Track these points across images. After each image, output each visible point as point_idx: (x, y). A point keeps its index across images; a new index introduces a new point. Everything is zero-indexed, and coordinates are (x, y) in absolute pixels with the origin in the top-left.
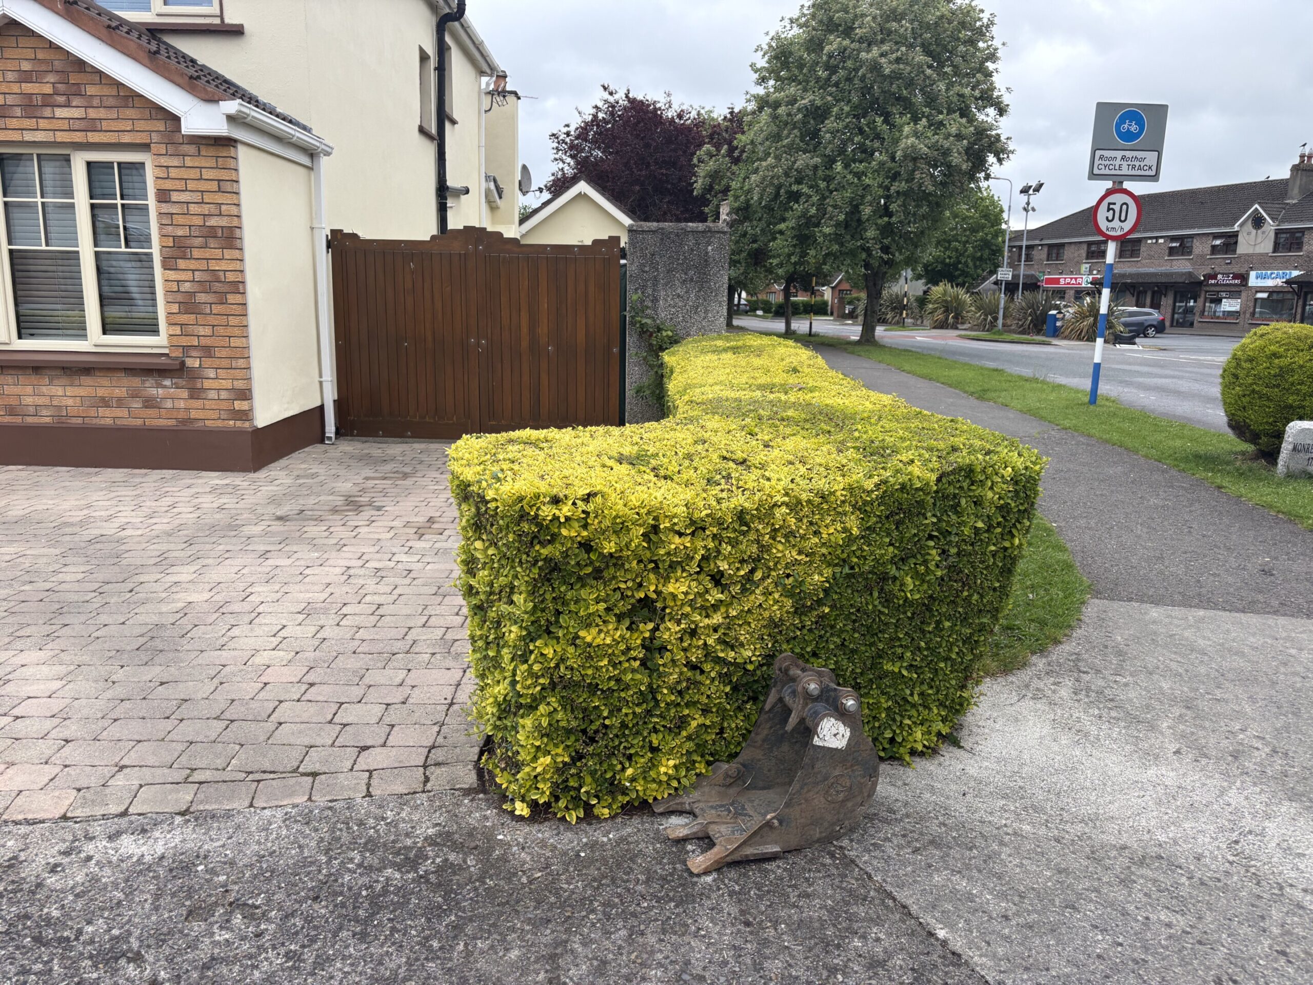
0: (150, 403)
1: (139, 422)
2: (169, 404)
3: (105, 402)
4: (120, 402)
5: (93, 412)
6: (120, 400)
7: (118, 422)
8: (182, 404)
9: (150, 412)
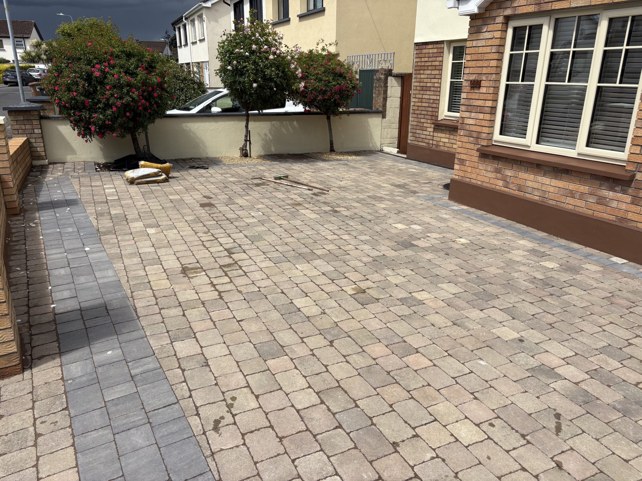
0: (601, 201)
1: (590, 212)
2: (614, 204)
3: (572, 194)
4: (582, 196)
5: (563, 199)
6: (582, 194)
7: (577, 209)
8: (624, 206)
9: (600, 207)
